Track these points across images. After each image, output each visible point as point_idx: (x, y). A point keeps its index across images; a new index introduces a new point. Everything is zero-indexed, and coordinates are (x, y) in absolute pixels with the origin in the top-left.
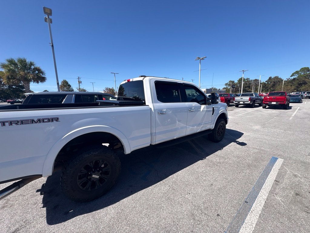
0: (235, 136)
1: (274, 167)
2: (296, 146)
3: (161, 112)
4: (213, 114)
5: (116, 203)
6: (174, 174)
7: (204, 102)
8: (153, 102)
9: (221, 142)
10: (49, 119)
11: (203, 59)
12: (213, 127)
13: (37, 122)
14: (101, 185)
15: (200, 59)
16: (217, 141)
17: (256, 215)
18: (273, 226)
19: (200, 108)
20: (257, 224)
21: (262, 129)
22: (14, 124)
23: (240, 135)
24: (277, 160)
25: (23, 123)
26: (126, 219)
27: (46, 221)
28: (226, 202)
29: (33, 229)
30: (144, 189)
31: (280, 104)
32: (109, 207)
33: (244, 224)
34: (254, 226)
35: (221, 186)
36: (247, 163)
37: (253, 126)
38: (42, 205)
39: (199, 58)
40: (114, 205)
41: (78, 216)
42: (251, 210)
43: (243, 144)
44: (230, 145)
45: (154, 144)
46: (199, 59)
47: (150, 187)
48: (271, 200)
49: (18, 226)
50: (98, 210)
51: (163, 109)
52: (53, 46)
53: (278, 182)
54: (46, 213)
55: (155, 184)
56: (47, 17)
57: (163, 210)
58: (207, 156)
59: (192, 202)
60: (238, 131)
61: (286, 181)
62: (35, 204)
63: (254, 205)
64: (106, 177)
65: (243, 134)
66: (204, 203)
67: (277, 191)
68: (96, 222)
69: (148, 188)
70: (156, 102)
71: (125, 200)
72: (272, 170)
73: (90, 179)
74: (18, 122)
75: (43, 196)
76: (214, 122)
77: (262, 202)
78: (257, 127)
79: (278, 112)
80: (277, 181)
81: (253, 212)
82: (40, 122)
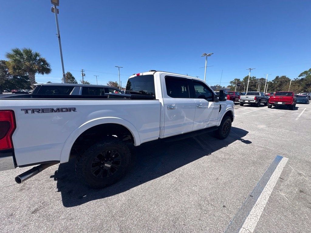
0: (240, 134)
1: (279, 165)
2: (302, 146)
3: (170, 107)
4: (219, 111)
5: (126, 191)
6: (180, 168)
7: (211, 99)
8: (163, 97)
9: (226, 140)
10: (67, 109)
11: (209, 55)
12: (219, 123)
13: (56, 111)
14: (112, 174)
15: (207, 56)
16: (222, 138)
17: (260, 208)
18: (277, 219)
19: (208, 105)
20: (261, 216)
21: (267, 129)
22: (35, 112)
23: (245, 133)
24: (281, 159)
25: (44, 111)
26: (136, 206)
27: (62, 204)
28: (232, 195)
29: (51, 210)
30: (152, 180)
31: (286, 104)
32: (120, 194)
33: (249, 215)
34: (259, 217)
35: (226, 180)
36: (252, 160)
37: (258, 125)
38: (57, 190)
39: (206, 54)
40: (124, 193)
41: (91, 200)
42: (256, 203)
43: (248, 142)
44: (235, 142)
45: (162, 137)
46: (205, 56)
47: (158, 178)
48: (275, 196)
49: (37, 206)
50: (109, 196)
51: (172, 104)
52: (59, 37)
53: (283, 179)
54: (61, 197)
55: (163, 176)
56: (54, 7)
57: (171, 199)
58: (213, 152)
59: (198, 194)
60: (243, 129)
61: (290, 179)
62: (50, 188)
63: (258, 199)
64: (117, 167)
65: (248, 132)
66: (210, 195)
67: (282, 187)
68: (109, 207)
69: (155, 179)
70: (165, 97)
71: (135, 189)
72: (277, 168)
73: (103, 167)
74: (39, 110)
75: (57, 181)
76: (220, 119)
77: (267, 197)
78: (262, 126)
79: (283, 112)
80: (281, 178)
81: (258, 205)
82: (59, 111)
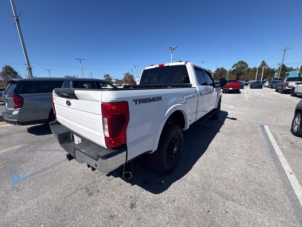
0: (223, 114)
2: (266, 117)
4: (217, 96)
10: (157, 98)
11: (174, 49)
12: (217, 107)
13: (152, 101)
15: (172, 49)
17: (283, 158)
20: (288, 162)
21: (236, 108)
22: (141, 103)
24: (264, 127)
26: (211, 177)
27: (150, 193)
28: (261, 154)
29: (146, 200)
30: (201, 157)
33: (282, 163)
35: (248, 146)
36: (249, 130)
38: (130, 184)
40: (192, 171)
43: (234, 119)
44: (226, 120)
45: (196, 121)
46: (170, 49)
48: (282, 149)
49: (129, 202)
51: (201, 91)
54: (142, 188)
58: (219, 129)
59: (242, 158)
61: (280, 138)
63: (276, 153)
65: (227, 112)
66: (249, 157)
67: (281, 143)
70: (198, 85)
72: (267, 132)
73: (173, 152)
74: (143, 100)
75: (119, 178)
76: (217, 103)
77: (279, 151)
80: (275, 138)
81: (280, 156)
82: (154, 101)
